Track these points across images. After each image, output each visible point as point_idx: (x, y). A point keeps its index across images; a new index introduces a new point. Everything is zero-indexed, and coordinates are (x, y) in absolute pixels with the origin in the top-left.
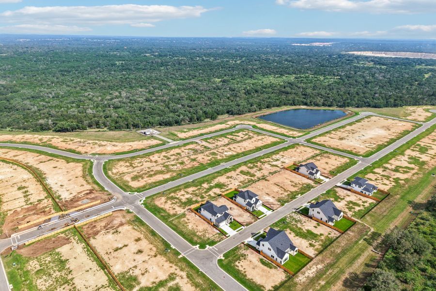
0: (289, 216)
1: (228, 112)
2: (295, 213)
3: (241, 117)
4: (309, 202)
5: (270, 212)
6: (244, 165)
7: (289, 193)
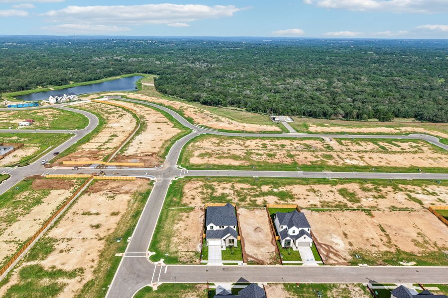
0: (343, 287)
1: (416, 117)
2: (363, 288)
3: (435, 125)
4: (419, 285)
5: (315, 264)
6: (360, 183)
7: (393, 250)
